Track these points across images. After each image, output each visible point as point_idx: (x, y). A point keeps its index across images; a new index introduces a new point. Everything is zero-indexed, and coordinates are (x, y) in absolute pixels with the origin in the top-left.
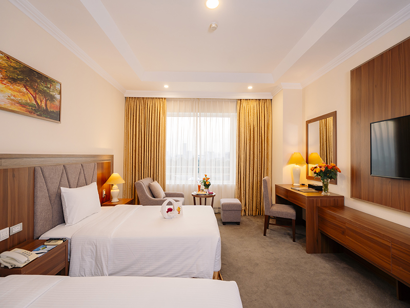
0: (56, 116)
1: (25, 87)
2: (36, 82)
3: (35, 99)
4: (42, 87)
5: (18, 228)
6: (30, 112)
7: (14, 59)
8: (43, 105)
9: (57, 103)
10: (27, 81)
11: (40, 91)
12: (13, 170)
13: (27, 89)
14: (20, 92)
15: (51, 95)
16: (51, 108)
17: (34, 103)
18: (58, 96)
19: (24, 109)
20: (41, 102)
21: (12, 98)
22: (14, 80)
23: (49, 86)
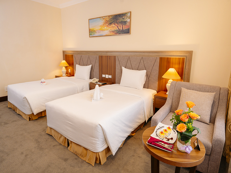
0: (127, 31)
1: (114, 24)
2: (118, 19)
3: (118, 27)
4: (121, 20)
5: (110, 77)
6: (116, 34)
7: (110, 16)
8: (121, 28)
9: (128, 24)
10: (115, 21)
11: (120, 23)
12: (109, 56)
13: (115, 25)
14: (113, 27)
15: (125, 21)
16: (124, 28)
17: (117, 29)
18: (128, 20)
19: (114, 33)
20: (120, 27)
21: (110, 30)
22: (111, 24)
23: (124, 17)
